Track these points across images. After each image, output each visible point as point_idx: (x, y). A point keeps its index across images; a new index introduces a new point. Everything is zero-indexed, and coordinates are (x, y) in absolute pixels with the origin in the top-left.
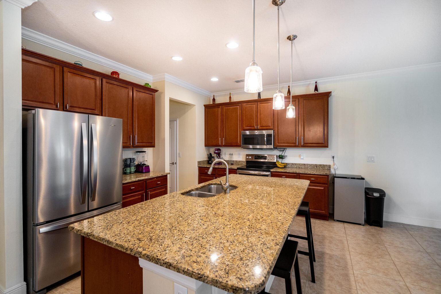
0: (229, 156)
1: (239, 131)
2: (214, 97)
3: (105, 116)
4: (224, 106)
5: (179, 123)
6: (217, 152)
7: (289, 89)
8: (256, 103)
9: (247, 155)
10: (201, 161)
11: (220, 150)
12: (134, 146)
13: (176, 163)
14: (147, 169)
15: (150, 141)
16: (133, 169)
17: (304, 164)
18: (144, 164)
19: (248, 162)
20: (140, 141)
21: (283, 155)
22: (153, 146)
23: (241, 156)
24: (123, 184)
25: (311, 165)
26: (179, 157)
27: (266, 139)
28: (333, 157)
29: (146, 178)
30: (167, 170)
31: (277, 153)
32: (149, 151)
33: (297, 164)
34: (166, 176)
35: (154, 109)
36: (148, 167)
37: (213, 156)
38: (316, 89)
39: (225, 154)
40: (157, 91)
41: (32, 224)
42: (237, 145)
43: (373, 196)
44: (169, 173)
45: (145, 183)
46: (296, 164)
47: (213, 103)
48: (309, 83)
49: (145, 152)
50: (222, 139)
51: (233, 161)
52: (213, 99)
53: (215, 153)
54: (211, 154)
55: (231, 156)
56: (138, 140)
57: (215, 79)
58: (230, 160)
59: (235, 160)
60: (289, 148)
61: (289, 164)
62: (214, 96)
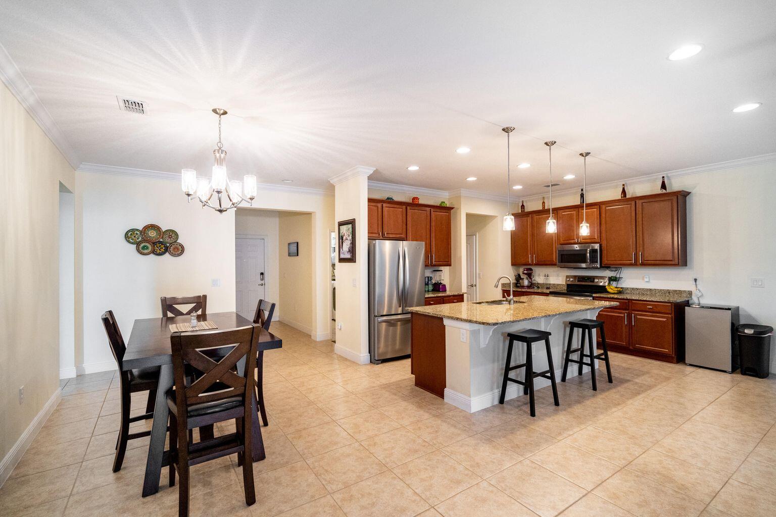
0: (544, 277)
1: (554, 245)
2: (523, 203)
3: (409, 241)
4: (535, 215)
5: (479, 237)
6: (526, 272)
7: (624, 189)
8: (577, 210)
9: (567, 277)
10: (506, 284)
11: (531, 270)
12: (432, 265)
13: (475, 285)
14: (444, 289)
15: (447, 260)
16: (431, 288)
17: (651, 289)
18: (441, 283)
19: (568, 286)
20: (437, 260)
21: (618, 276)
22: (450, 265)
23: (560, 278)
24: (426, 298)
25: (661, 291)
26: (479, 278)
27: (588, 255)
28: (696, 280)
29: (443, 295)
30: (464, 290)
31: (608, 273)
32: (446, 270)
33: (640, 289)
34: (463, 295)
35: (450, 227)
36: (444, 286)
37: (522, 277)
38: (663, 186)
39: (539, 275)
40: (453, 208)
41: (373, 315)
42: (552, 264)
43: (744, 333)
44: (466, 293)
45: (442, 300)
46: (637, 289)
47: (522, 211)
48: (655, 177)
49: (442, 271)
50: (532, 257)
51: (550, 284)
52: (522, 206)
53: (523, 273)
54: (519, 275)
55: (546, 277)
56: (435, 259)
57: (518, 187)
58: (545, 282)
59: (552, 282)
60: (625, 267)
61: (627, 288)
62: (523, 201)
